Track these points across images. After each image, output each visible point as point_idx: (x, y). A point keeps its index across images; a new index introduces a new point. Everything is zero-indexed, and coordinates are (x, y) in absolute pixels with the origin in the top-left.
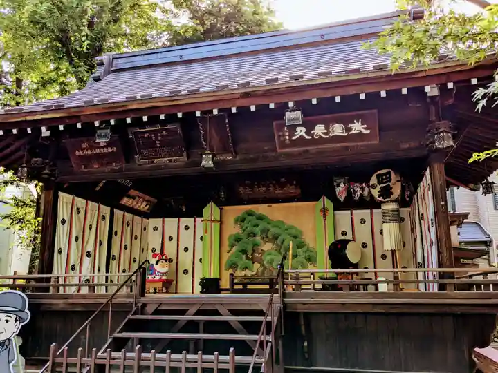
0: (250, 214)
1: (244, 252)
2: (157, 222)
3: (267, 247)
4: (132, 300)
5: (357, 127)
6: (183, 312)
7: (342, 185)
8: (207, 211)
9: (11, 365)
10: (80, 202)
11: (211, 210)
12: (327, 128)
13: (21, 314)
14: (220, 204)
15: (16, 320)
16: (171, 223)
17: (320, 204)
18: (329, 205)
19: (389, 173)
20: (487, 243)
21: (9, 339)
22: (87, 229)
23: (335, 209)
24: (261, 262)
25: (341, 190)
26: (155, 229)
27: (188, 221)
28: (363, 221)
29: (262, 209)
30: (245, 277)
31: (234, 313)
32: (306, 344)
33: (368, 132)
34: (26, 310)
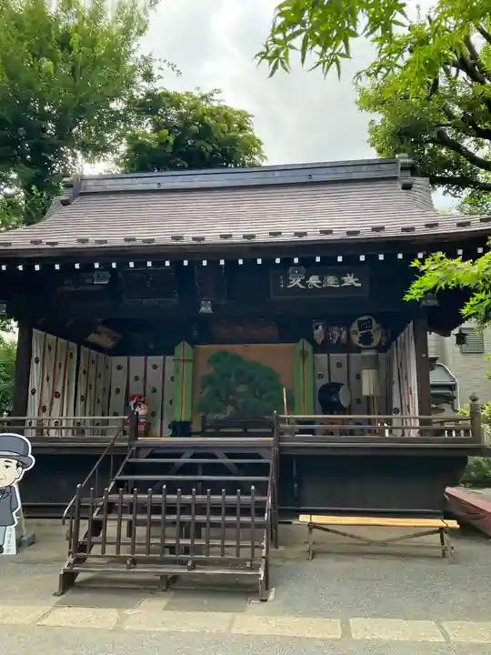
0: (225, 353)
1: (217, 394)
2: (122, 360)
3: (241, 389)
4: (126, 444)
5: (350, 280)
6: (179, 456)
7: (320, 327)
8: (178, 350)
9: (14, 513)
10: (51, 338)
11: (183, 349)
12: (321, 279)
13: (22, 459)
14: (193, 343)
15: (18, 466)
16: (137, 361)
17: (299, 346)
18: (309, 348)
19: (370, 319)
20: (452, 387)
21: (10, 486)
22: (57, 368)
23: (314, 352)
24: (233, 403)
25: (319, 333)
26: (119, 368)
27: (157, 360)
28: (339, 365)
29: (237, 349)
30: (218, 421)
31: (230, 456)
32: (296, 486)
33: (359, 285)
34: (30, 455)
